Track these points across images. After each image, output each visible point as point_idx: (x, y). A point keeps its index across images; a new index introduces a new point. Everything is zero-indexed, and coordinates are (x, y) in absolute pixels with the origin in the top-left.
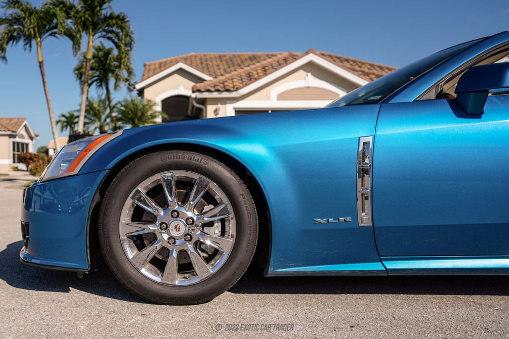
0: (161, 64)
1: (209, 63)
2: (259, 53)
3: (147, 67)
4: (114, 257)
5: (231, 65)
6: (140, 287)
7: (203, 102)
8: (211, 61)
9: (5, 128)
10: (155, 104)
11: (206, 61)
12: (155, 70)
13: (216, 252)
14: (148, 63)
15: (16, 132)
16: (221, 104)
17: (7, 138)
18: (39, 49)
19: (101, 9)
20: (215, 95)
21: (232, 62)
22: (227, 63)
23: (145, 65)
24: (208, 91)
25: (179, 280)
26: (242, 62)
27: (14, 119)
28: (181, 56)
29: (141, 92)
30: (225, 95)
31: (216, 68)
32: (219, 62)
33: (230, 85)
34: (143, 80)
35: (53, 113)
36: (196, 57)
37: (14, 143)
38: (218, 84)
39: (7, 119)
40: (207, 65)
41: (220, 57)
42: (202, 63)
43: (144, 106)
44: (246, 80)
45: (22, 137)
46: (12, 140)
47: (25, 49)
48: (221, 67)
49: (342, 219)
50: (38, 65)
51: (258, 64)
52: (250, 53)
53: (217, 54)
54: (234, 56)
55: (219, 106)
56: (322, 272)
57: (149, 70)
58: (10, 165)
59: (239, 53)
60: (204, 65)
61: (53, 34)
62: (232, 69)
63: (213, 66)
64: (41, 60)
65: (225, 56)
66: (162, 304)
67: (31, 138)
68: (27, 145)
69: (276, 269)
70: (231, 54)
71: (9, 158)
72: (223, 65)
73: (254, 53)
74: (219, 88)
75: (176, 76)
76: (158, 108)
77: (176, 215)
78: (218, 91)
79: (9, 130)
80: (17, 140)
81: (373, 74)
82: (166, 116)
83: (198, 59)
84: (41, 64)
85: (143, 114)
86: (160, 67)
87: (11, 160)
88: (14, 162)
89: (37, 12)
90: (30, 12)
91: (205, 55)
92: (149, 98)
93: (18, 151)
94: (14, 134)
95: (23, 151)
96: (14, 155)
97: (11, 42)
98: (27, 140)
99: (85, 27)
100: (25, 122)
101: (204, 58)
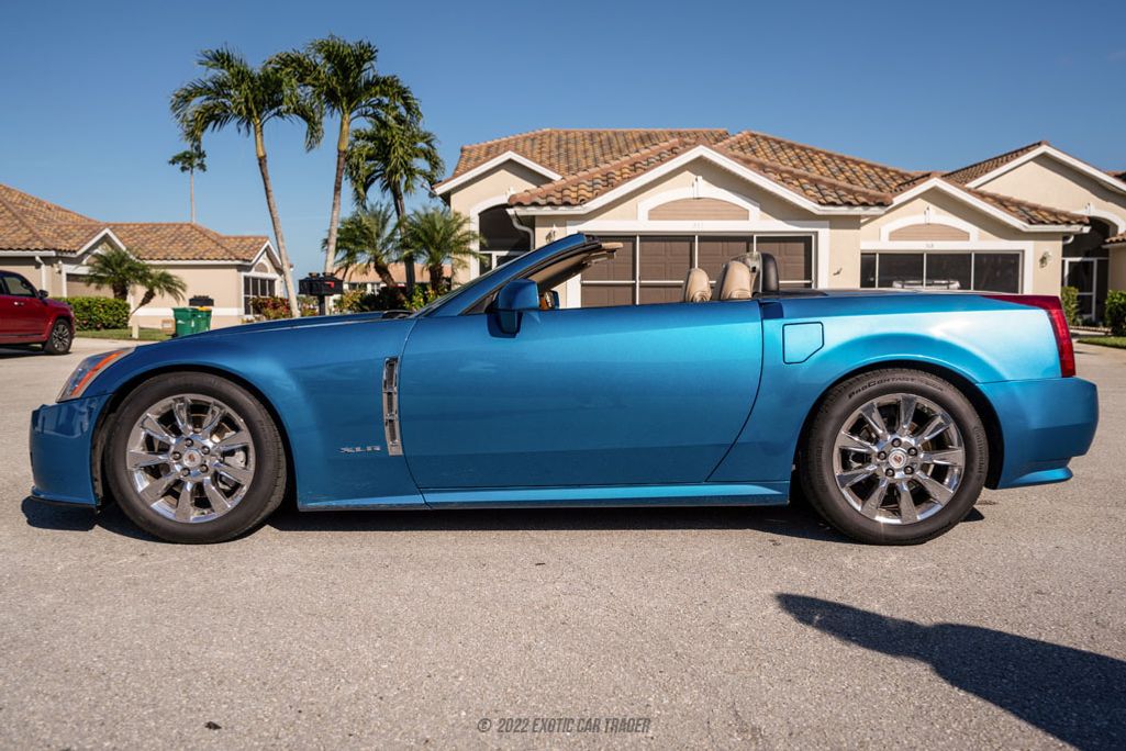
0: (490, 147)
1: (571, 146)
2: (658, 130)
3: (466, 154)
4: (120, 491)
5: (607, 151)
6: (149, 523)
7: (531, 222)
8: (576, 144)
9: (231, 254)
10: (467, 220)
11: (567, 143)
12: (478, 158)
13: (237, 486)
14: (467, 147)
15: (250, 261)
16: (557, 226)
17: (235, 271)
18: (258, 136)
19: (360, 72)
20: (547, 211)
21: (609, 145)
22: (601, 146)
23: (462, 150)
24: (535, 204)
25: (194, 515)
26: (627, 146)
27: (249, 238)
28: (525, 135)
29: (446, 198)
30: (563, 211)
31: (581, 156)
32: (588, 146)
33: (571, 195)
34: (455, 176)
35: (282, 240)
36: (551, 135)
37: (247, 279)
38: (553, 193)
39: (236, 238)
40: (567, 150)
41: (591, 135)
42: (558, 147)
43: (447, 223)
44: (600, 187)
45: (263, 268)
46: (243, 274)
47: (239, 131)
48: (590, 153)
49: (369, 449)
50: (257, 162)
51: (624, 159)
52: (643, 130)
53: (587, 130)
54: (615, 134)
55: (555, 228)
56: (357, 506)
57: (468, 159)
58: (239, 316)
59: (625, 130)
60: (562, 151)
61: (279, 114)
62: (608, 157)
63: (576, 152)
64: (261, 154)
65: (599, 134)
66: (177, 543)
67: (280, 271)
68: (272, 282)
69: (307, 504)
70: (610, 130)
71: (239, 306)
72: (594, 149)
73: (649, 130)
74: (554, 200)
75: (503, 173)
76: (475, 227)
77: (191, 443)
78: (551, 204)
79: (237, 259)
80: (253, 273)
81: (805, 177)
82: (485, 242)
83: (554, 139)
84: (262, 161)
85: (445, 239)
86: (487, 153)
87: (243, 310)
88: (247, 312)
89: (252, 80)
90: (242, 76)
91: (567, 133)
92: (457, 210)
93: (255, 293)
94: (248, 264)
95: (264, 293)
96: (247, 299)
97: (212, 123)
98: (271, 274)
99: (332, 98)
100: (268, 243)
101: (564, 137)
